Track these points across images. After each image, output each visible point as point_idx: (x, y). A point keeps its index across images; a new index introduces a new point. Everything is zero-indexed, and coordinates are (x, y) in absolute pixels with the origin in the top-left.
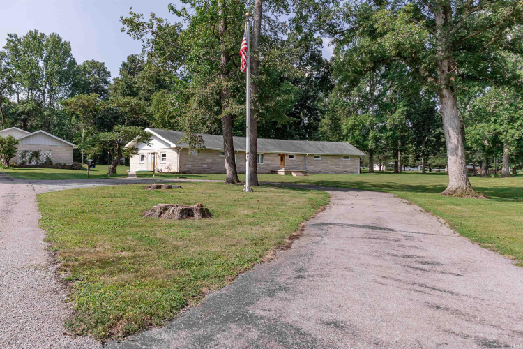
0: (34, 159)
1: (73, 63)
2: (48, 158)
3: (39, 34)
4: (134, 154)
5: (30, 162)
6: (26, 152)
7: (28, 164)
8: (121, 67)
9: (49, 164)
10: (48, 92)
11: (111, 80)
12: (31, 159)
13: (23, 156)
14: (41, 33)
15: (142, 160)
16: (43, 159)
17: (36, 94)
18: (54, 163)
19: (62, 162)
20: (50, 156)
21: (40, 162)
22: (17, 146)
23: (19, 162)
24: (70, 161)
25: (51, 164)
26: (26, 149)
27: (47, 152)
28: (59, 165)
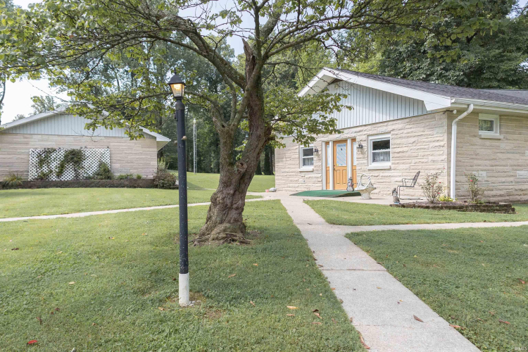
0: (69, 167)
2: (101, 164)
5: (60, 174)
6: (49, 152)
7: (54, 178)
9: (104, 177)
12: (62, 168)
13: (43, 160)
16: (90, 167)
18: (117, 175)
19: (135, 173)
20: (107, 160)
21: (84, 174)
23: (34, 174)
24: (150, 170)
25: (109, 178)
26: (50, 144)
27: (102, 150)
28: (126, 178)
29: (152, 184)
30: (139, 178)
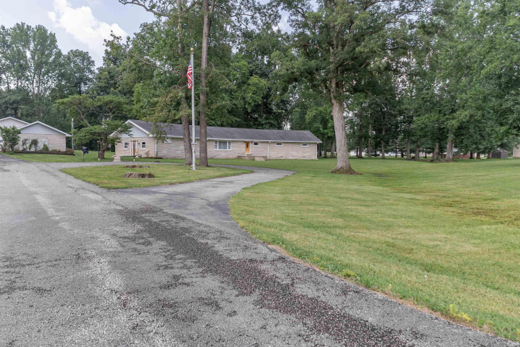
0: (33, 146)
1: (59, 54)
2: (44, 145)
3: (26, 27)
4: (118, 142)
5: (30, 149)
6: (26, 140)
7: (28, 150)
8: (104, 56)
9: (46, 151)
10: (37, 82)
11: (95, 69)
12: (30, 146)
13: (24, 144)
14: (27, 26)
15: (126, 147)
16: (40, 146)
17: (25, 83)
18: (50, 149)
19: (58, 149)
20: (46, 143)
21: (38, 149)
22: (19, 135)
23: (21, 149)
24: (63, 148)
25: (48, 150)
26: (26, 138)
27: (44, 140)
28: (55, 150)
29: (65, 153)
30: (59, 151)
